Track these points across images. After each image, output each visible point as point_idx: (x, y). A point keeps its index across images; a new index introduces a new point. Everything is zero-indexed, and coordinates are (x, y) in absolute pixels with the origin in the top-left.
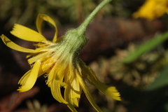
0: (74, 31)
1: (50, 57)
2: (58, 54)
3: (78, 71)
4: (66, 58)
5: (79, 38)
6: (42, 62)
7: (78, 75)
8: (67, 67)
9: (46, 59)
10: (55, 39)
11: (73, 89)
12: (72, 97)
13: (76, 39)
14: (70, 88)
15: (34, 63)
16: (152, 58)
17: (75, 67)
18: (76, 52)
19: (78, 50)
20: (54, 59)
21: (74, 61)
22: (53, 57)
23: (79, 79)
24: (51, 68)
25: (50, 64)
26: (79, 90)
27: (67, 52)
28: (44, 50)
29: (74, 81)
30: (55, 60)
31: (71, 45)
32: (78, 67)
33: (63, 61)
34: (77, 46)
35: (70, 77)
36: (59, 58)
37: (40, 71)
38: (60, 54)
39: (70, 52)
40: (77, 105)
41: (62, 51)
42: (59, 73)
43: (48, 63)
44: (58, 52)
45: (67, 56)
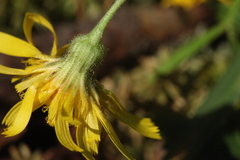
0: (84, 38)
1: (50, 81)
2: (62, 75)
3: (95, 100)
4: (74, 81)
5: (92, 48)
6: (37, 88)
7: (94, 106)
8: (78, 95)
9: (44, 84)
10: (54, 50)
11: (88, 127)
12: (87, 140)
13: (88, 51)
14: (84, 125)
15: (25, 91)
16: (195, 65)
17: (90, 93)
18: (88, 71)
19: (92, 67)
20: (56, 83)
21: (87, 85)
22: (54, 81)
23: (97, 112)
24: (52, 97)
25: (51, 92)
26: (97, 128)
27: (75, 72)
28: (40, 70)
29: (90, 115)
30: (58, 85)
31: (81, 60)
32: (94, 92)
33: (71, 86)
34: (90, 61)
35: (82, 110)
36: (64, 81)
37: (36, 102)
38: (65, 74)
39: (80, 71)
40: (97, 151)
41: (67, 71)
42: (67, 105)
43: (47, 90)
44: (61, 71)
45: (76, 77)
